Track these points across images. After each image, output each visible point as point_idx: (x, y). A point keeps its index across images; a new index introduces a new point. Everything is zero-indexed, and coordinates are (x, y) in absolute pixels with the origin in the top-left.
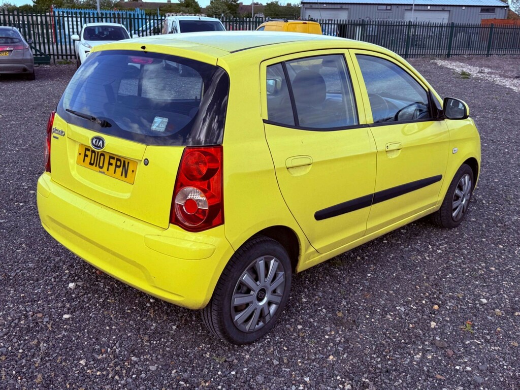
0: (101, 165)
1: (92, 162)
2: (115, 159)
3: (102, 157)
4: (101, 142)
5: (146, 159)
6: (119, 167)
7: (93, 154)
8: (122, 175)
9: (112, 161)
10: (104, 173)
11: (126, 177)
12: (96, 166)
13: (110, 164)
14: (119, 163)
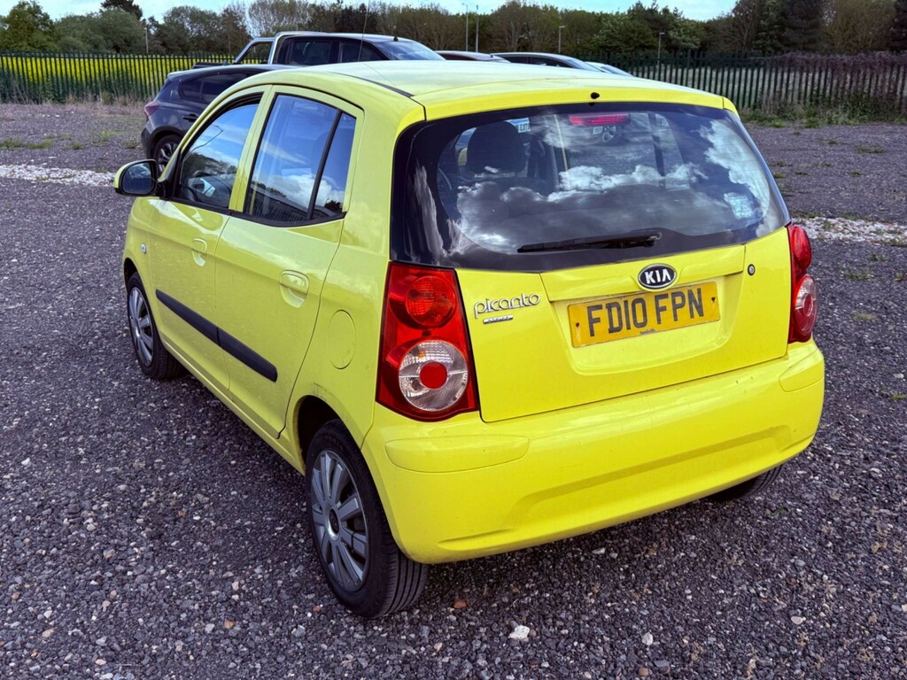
0: (640, 319)
1: (616, 325)
2: (670, 296)
3: (639, 306)
4: (665, 272)
5: (751, 265)
6: (682, 306)
7: (614, 311)
8: (692, 316)
9: (662, 303)
10: (653, 331)
11: (701, 314)
12: (629, 328)
13: (659, 310)
14: (679, 300)
